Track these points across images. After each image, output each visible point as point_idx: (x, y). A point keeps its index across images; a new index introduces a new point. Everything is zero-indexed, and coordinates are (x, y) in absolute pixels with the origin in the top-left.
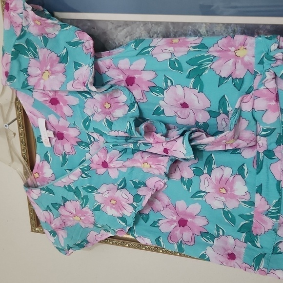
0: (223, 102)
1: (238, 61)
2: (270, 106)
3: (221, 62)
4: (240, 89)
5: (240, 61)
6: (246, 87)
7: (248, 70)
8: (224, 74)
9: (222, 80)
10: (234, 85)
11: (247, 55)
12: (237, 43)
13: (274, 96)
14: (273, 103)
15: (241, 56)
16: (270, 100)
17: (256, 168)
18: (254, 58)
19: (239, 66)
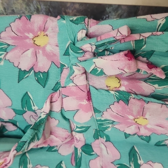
0: (26, 100)
1: (39, 52)
2: (81, 106)
3: (17, 52)
4: (45, 85)
5: (41, 52)
6: (51, 83)
7: (52, 62)
8: (24, 67)
9: (22, 74)
10: (38, 81)
11: (49, 43)
12: (36, 26)
13: (85, 94)
14: (85, 102)
15: (42, 45)
16: (81, 99)
17: (74, 165)
18: (57, 48)
19: (41, 57)
